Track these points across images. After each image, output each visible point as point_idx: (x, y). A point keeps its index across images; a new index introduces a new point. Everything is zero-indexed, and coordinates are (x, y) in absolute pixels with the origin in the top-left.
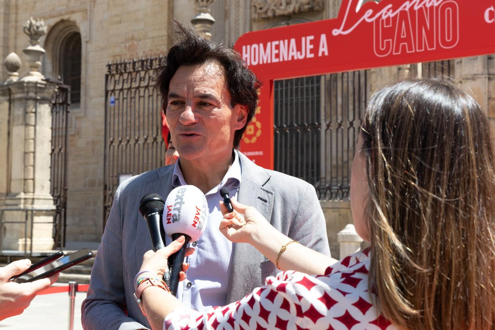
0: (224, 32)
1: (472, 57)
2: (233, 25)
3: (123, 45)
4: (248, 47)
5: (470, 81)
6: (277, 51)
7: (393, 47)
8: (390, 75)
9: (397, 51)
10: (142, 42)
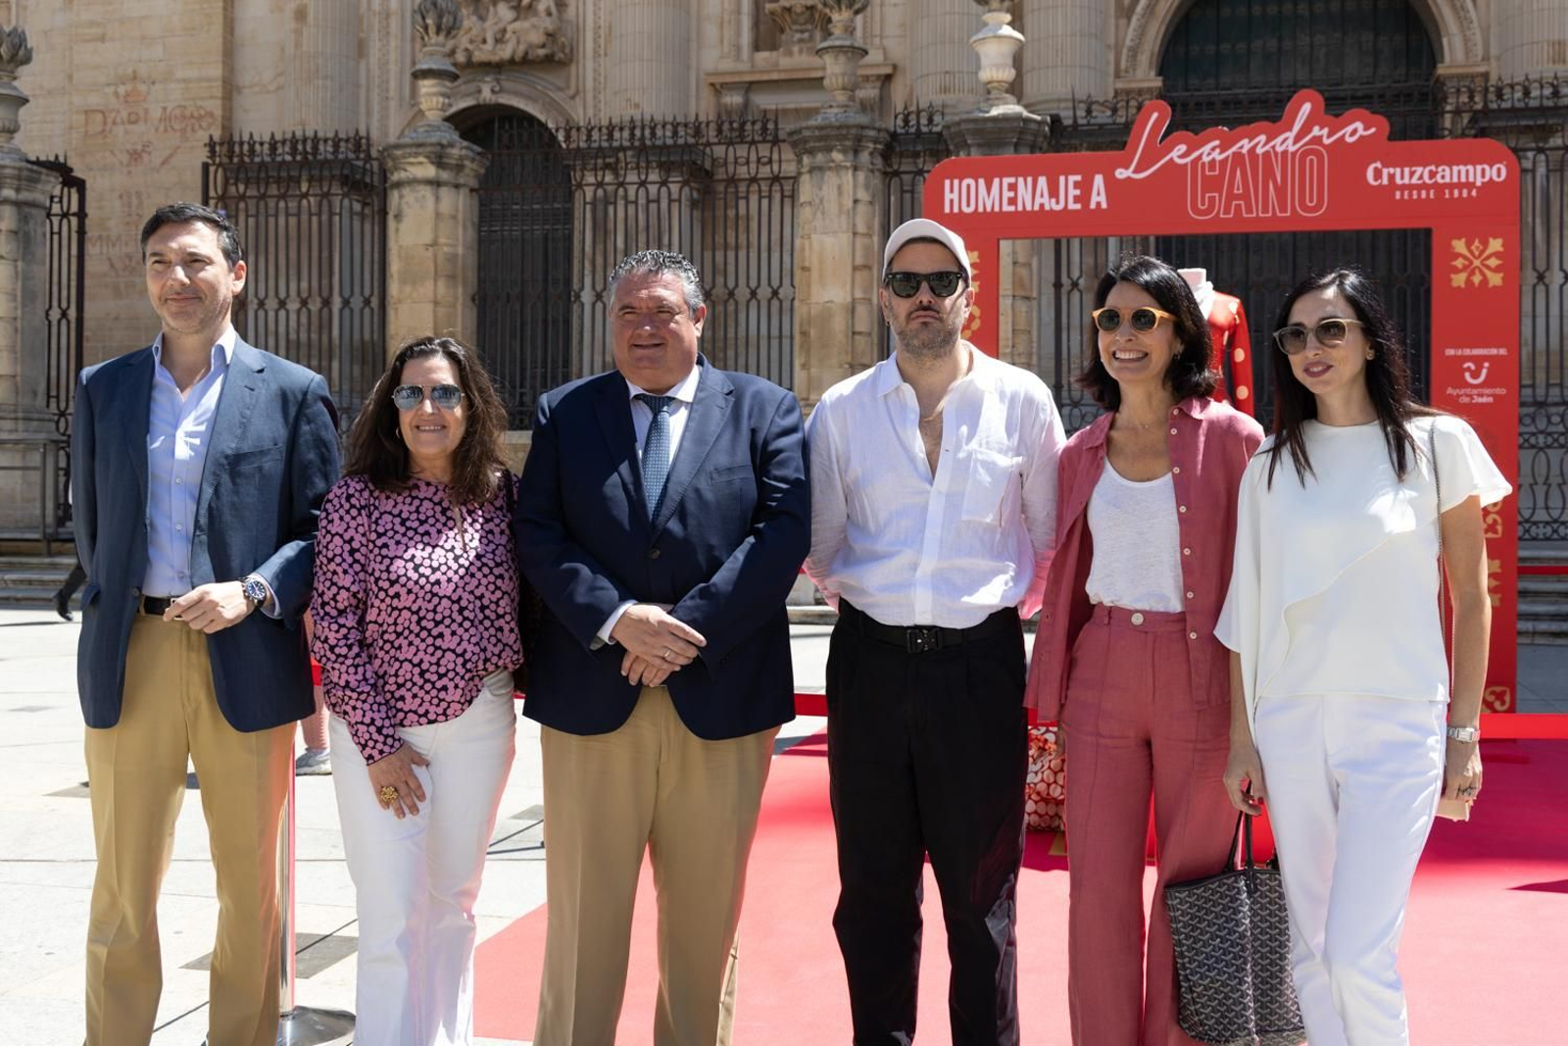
3: (111, 89)
9: (1227, 212)
10: (157, 87)
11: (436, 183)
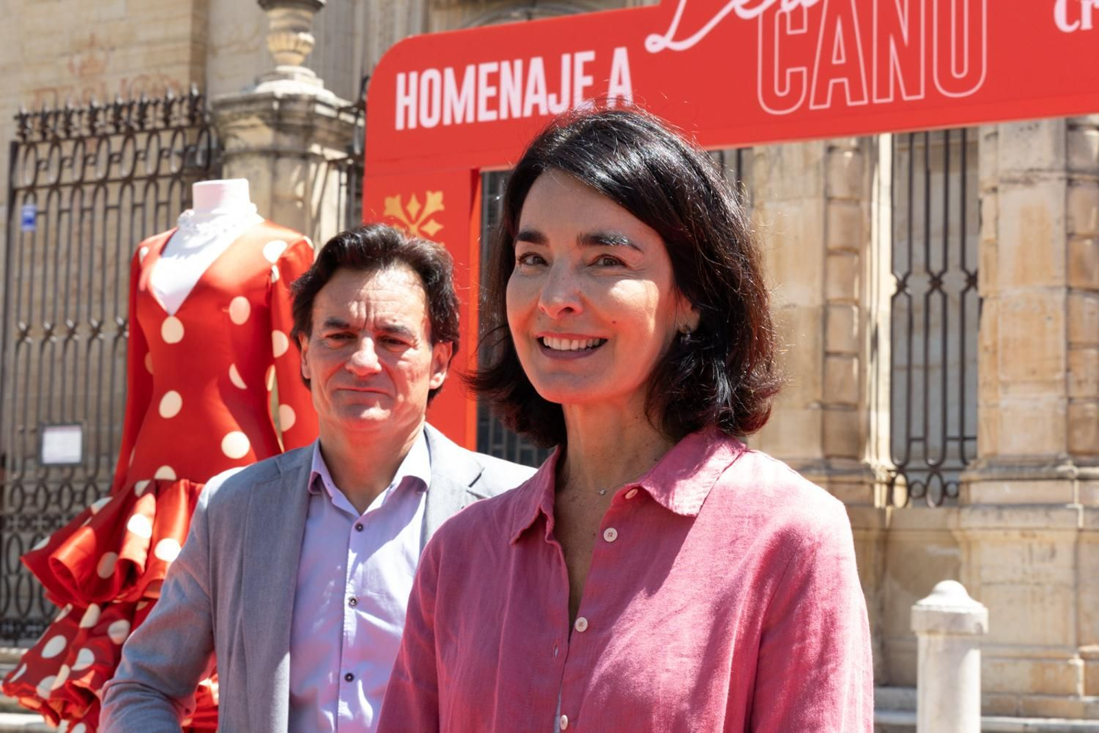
0: (352, 34)
1: (1024, 123)
2: (376, 14)
3: (64, 61)
4: (413, 76)
5: (1020, 186)
6: (492, 91)
7: (809, 89)
8: (806, 167)
9: (820, 99)
10: (118, 53)
11: (274, 154)
